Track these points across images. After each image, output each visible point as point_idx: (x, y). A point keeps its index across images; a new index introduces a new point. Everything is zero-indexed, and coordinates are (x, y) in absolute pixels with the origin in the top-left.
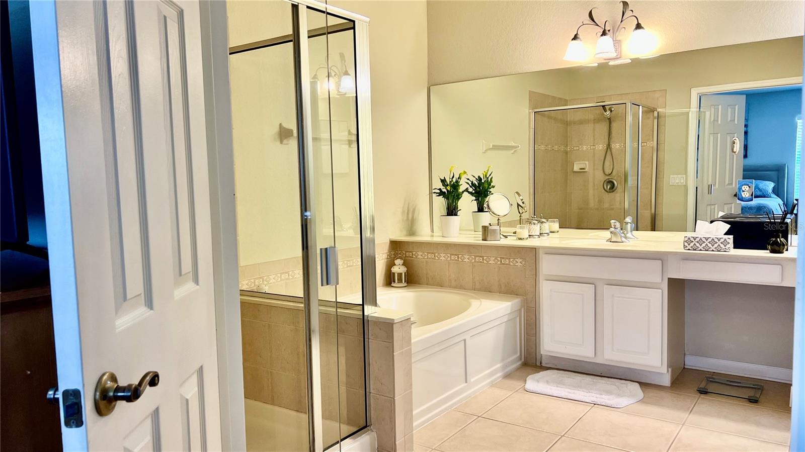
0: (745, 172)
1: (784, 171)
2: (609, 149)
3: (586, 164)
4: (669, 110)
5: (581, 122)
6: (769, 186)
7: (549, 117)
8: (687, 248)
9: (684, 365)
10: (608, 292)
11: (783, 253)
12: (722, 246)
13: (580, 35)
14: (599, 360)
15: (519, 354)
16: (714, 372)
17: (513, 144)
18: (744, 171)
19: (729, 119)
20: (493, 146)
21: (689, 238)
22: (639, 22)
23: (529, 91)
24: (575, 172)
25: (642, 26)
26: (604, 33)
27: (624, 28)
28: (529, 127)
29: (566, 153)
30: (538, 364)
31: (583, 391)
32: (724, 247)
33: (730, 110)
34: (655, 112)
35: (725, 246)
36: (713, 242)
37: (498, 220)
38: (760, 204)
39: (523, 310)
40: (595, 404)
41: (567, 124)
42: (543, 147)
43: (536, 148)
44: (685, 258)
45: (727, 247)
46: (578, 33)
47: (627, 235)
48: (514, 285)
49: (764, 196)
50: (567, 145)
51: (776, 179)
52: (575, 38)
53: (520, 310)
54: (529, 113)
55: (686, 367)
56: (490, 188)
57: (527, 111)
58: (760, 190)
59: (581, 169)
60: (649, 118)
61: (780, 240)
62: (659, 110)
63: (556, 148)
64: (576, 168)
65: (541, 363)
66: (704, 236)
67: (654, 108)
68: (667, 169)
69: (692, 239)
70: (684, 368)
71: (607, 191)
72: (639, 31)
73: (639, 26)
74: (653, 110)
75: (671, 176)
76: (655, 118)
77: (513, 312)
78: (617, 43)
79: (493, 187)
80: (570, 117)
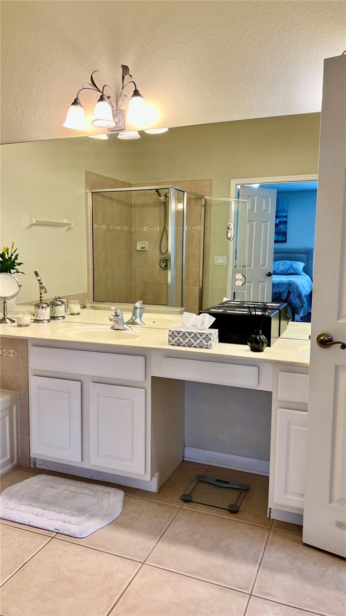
0: (275, 255)
1: (312, 253)
2: (165, 231)
3: (146, 243)
4: (215, 198)
5: (144, 205)
6: (300, 265)
7: (111, 199)
8: (172, 343)
9: (184, 457)
10: (93, 390)
11: (262, 351)
12: (204, 342)
13: (81, 100)
14: (85, 465)
15: (8, 457)
16: (210, 466)
17: (65, 221)
18: (275, 253)
19: (264, 209)
20: (36, 221)
21: (173, 333)
22: (137, 89)
23: (85, 171)
24: (138, 251)
25: (140, 93)
26: (102, 99)
27: (126, 96)
28: (87, 207)
29: (131, 233)
30: (32, 466)
31: (55, 511)
32: (206, 344)
33: (264, 201)
34: (203, 199)
35: (207, 342)
36: (195, 337)
37: (4, 302)
38: (290, 281)
39: (15, 407)
40: (57, 533)
41: (131, 206)
42: (104, 227)
43: (95, 227)
44: (169, 355)
45: (208, 344)
46: (79, 98)
47: (136, 321)
48: (7, 379)
49: (295, 274)
50: (131, 226)
51: (306, 260)
52: (75, 103)
53: (11, 408)
54: (86, 193)
55: (185, 459)
56: (15, 266)
57: (83, 190)
58: (294, 269)
59: (142, 248)
60: (197, 205)
61: (260, 337)
62: (206, 197)
63: (118, 228)
64: (138, 248)
65: (35, 465)
66: (188, 331)
67: (202, 196)
68: (212, 250)
69: (176, 334)
70: (183, 460)
71: (162, 268)
72: (137, 98)
73: (136, 93)
74: (200, 197)
75: (216, 257)
76: (202, 206)
77: (4, 410)
78: (118, 113)
79: (19, 264)
80: (135, 200)
